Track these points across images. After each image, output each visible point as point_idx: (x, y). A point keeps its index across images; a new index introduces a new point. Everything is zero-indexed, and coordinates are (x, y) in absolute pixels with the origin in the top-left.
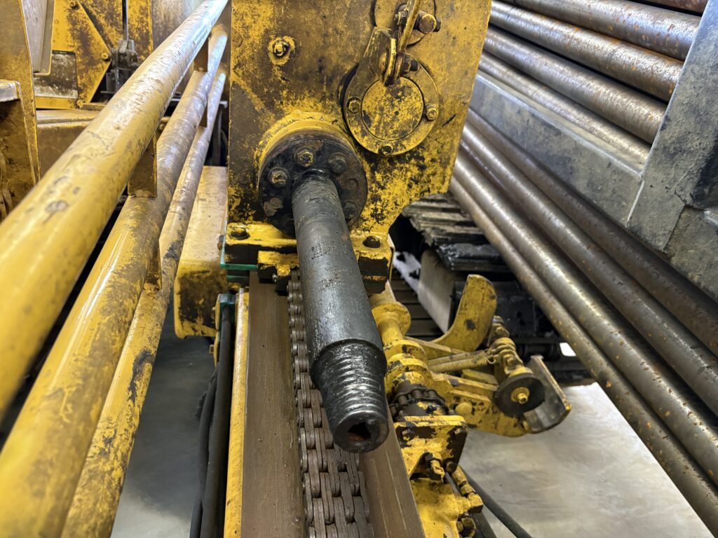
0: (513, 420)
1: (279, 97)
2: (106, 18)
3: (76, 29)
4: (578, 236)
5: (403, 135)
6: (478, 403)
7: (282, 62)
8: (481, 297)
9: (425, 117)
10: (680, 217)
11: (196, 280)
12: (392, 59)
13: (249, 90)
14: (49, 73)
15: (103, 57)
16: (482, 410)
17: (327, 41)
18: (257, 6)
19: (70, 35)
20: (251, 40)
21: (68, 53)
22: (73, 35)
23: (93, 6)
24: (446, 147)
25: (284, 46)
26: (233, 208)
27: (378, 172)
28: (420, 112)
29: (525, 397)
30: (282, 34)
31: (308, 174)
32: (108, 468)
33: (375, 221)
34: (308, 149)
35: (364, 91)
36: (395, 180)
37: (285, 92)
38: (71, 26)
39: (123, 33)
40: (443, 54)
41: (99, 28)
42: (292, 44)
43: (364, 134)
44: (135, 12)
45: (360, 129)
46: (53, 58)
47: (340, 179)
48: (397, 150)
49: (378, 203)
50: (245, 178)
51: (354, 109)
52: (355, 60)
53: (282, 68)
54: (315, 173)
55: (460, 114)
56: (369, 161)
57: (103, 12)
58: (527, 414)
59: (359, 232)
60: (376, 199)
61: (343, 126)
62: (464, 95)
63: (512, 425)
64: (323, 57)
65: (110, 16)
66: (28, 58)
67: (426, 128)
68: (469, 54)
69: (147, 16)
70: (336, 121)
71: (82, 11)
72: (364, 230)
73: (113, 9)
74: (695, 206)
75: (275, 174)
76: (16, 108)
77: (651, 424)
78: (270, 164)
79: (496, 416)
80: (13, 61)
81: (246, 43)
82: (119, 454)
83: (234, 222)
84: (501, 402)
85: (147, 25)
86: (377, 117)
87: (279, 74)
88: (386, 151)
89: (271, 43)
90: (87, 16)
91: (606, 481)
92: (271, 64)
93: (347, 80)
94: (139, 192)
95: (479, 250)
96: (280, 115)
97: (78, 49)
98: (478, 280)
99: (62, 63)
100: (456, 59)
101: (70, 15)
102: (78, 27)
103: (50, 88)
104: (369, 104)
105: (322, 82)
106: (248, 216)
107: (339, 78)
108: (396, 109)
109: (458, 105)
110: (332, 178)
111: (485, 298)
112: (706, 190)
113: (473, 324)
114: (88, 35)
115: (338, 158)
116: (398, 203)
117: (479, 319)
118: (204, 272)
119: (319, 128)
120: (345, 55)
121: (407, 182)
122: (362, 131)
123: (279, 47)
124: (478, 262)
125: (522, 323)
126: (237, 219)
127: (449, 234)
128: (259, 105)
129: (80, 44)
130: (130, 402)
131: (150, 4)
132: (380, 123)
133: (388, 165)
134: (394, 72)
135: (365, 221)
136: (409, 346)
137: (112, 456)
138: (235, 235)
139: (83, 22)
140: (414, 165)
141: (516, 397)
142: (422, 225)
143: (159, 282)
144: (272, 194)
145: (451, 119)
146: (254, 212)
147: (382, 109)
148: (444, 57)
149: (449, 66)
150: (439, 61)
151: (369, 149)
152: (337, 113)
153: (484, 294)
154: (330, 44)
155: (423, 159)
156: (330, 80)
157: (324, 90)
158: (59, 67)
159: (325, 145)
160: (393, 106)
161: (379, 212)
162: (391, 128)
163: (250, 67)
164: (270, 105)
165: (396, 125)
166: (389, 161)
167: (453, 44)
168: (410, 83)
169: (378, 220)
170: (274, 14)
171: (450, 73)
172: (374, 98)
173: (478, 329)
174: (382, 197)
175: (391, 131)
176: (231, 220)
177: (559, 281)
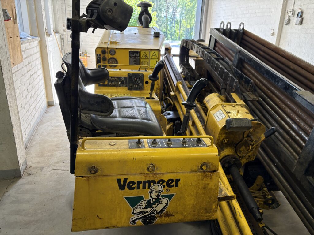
18: (222, 135)
20: (220, 140)
29: (271, 202)
30: (226, 139)
34: (232, 161)
42: (228, 140)
52: (239, 141)
53: (225, 143)
54: (233, 165)
58: (271, 205)
61: (236, 153)
63: (268, 207)
64: (233, 141)
70: (234, 152)
75: (226, 165)
77: (297, 209)
79: (264, 206)
84: (266, 203)
86: (243, 151)
89: (224, 140)
98: (260, 177)
111: (261, 180)
113: (258, 185)
120: (237, 141)
122: (240, 153)
128: (220, 149)
141: (269, 202)
154: (235, 139)
156: (234, 144)
157: (232, 146)
164: (222, 149)
170: (225, 136)
172: (243, 148)
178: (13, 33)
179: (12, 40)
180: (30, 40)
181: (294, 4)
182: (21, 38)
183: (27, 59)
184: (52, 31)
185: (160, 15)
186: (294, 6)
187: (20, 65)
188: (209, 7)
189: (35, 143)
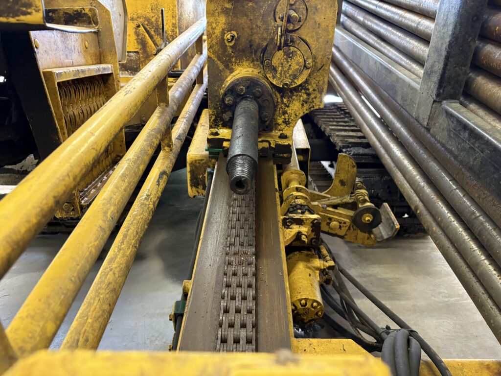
0: (367, 235)
1: (231, 62)
2: (154, 31)
3: (139, 39)
4: (406, 131)
5: (295, 77)
6: (343, 222)
7: (231, 44)
8: (347, 166)
9: (305, 66)
10: (432, 107)
11: (198, 165)
12: (279, 37)
13: (216, 59)
14: (126, 61)
15: (153, 53)
16: (346, 227)
17: (253, 32)
18: (217, 18)
19: (136, 42)
20: (216, 35)
21: (135, 52)
22: (137, 42)
23: (147, 25)
24: (321, 83)
25: (231, 36)
26: (211, 121)
27: (285, 98)
28: (302, 64)
29: (370, 219)
30: (230, 30)
31: (243, 97)
32: (148, 203)
33: (285, 125)
34: (242, 85)
35: (272, 55)
36: (294, 102)
37: (234, 59)
38: (136, 37)
39: (163, 39)
40: (314, 33)
41: (151, 37)
42: (236, 35)
43: (274, 77)
44: (170, 27)
45: (271, 75)
46: (128, 56)
47: (260, 100)
48: (292, 85)
49: (286, 115)
50: (217, 105)
51: (267, 65)
52: (268, 40)
53: (231, 47)
54: (247, 97)
55: (326, 64)
56: (279, 93)
57: (153, 28)
58: (374, 230)
59: (277, 132)
60: (285, 113)
61: (264, 75)
62: (327, 54)
63: (366, 238)
64: (252, 40)
65: (156, 30)
66: (116, 53)
67: (306, 73)
68: (328, 31)
69: (176, 28)
70: (260, 72)
71: (142, 28)
72: (280, 130)
73: (158, 26)
74: (437, 100)
75: (227, 99)
76: (111, 78)
77: (435, 228)
78: (225, 94)
79: (355, 232)
80: (109, 55)
81: (213, 36)
82: (152, 200)
83: (212, 128)
84: (357, 222)
85: (176, 33)
86: (280, 68)
87: (230, 50)
88: (286, 85)
89: (225, 35)
90: (145, 31)
91: (440, 285)
92: (226, 46)
93: (264, 50)
94: (162, 104)
95: (367, 151)
96: (232, 71)
97: (140, 50)
98: (344, 156)
99: (132, 58)
100: (321, 35)
101: (136, 31)
102: (140, 37)
103: (126, 72)
104: (275, 62)
105: (252, 52)
106: (219, 124)
107: (260, 50)
108: (290, 63)
109: (325, 59)
110: (255, 100)
111: (350, 167)
112: (441, 91)
113: (344, 183)
114: (145, 41)
115: (257, 89)
116: (297, 114)
117: (347, 180)
118: (202, 160)
119: (251, 76)
120: (262, 38)
121: (301, 102)
122: (273, 76)
123: (229, 37)
124: (364, 157)
125: (390, 192)
126: (213, 126)
127: (351, 143)
128: (221, 67)
129: (141, 47)
130: (157, 186)
131: (177, 21)
132: (282, 71)
133: (290, 94)
134: (280, 43)
135: (280, 125)
136: (300, 187)
137: (149, 200)
138: (212, 134)
139: (142, 34)
140: (304, 93)
141: (365, 220)
142: (335, 139)
143: (172, 146)
144: (226, 110)
145: (322, 67)
146: (222, 123)
147: (282, 64)
148: (314, 35)
149: (318, 39)
150: (312, 37)
151: (278, 85)
152: (261, 68)
153: (348, 165)
154: (254, 33)
155: (308, 89)
156: (256, 52)
157: (253, 56)
158: (131, 60)
159: (251, 83)
160: (288, 62)
161: (287, 120)
162: (288, 73)
163: (216, 48)
164: (227, 66)
165: (290, 72)
166: (290, 92)
167: (319, 27)
168: (296, 49)
169: (287, 125)
170: (226, 21)
171: (319, 43)
172: (278, 58)
173: (347, 185)
174: (288, 112)
175: (288, 75)
176: (211, 127)
177: (399, 158)
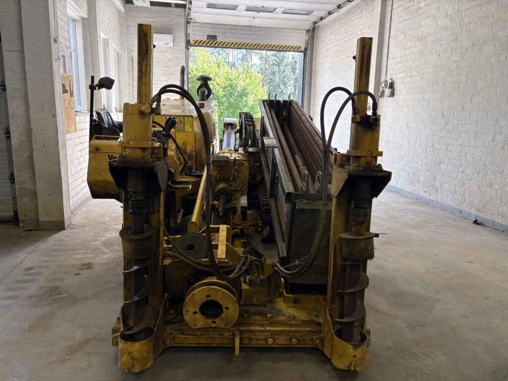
7: (219, 178)
27: (235, 193)
28: (239, 184)
34: (222, 190)
37: (219, 181)
48: (237, 189)
49: (235, 198)
51: (229, 184)
54: (223, 194)
61: (228, 187)
64: (225, 177)
75: (217, 194)
96: (219, 185)
105: (225, 180)
110: (226, 194)
115: (226, 191)
117: (255, 217)
119: (224, 187)
120: (228, 176)
128: (216, 184)
135: (233, 200)
146: (215, 199)
151: (232, 189)
160: (235, 183)
163: (214, 179)
168: (237, 180)
171: (244, 178)
178: (69, 104)
179: (68, 111)
180: (85, 114)
181: (386, 74)
182: (76, 111)
183: (81, 131)
184: (114, 109)
185: (284, 92)
186: (386, 76)
187: (74, 135)
188: (313, 79)
189: (81, 212)
